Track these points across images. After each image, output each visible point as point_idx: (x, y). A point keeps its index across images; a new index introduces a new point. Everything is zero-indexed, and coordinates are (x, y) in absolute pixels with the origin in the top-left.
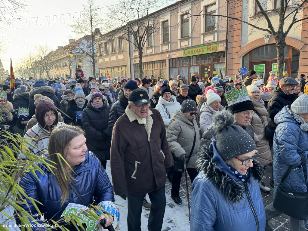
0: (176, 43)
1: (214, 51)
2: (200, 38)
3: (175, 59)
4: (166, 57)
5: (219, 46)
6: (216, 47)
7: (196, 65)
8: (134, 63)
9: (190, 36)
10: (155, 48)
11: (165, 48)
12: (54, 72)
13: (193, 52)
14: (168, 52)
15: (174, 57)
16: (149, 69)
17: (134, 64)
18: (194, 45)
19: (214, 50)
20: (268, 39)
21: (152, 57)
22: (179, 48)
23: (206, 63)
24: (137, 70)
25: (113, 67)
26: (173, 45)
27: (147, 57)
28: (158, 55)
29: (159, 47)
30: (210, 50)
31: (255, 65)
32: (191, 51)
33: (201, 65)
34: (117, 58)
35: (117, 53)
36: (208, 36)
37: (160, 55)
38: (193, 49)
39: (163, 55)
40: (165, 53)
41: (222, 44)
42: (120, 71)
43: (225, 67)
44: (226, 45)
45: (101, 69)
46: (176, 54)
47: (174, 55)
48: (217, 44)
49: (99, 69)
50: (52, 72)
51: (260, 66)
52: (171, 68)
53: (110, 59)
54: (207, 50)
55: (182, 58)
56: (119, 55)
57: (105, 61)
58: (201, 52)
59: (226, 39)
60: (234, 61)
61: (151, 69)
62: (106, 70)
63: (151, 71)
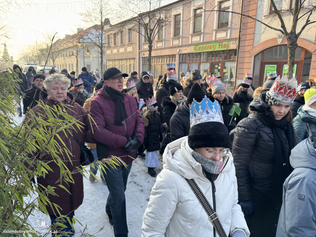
0: (187, 37)
1: (225, 49)
2: (212, 34)
3: (185, 54)
4: (176, 51)
5: (231, 43)
6: (228, 44)
7: (206, 62)
8: (144, 56)
9: (202, 31)
10: (166, 42)
11: (176, 42)
12: (60, 61)
13: (204, 48)
14: (179, 47)
15: (184, 52)
16: (158, 63)
17: (143, 58)
18: (205, 41)
19: (226, 47)
20: (281, 39)
21: (162, 51)
22: (190, 43)
23: (217, 60)
24: (145, 63)
25: (121, 60)
26: (184, 40)
27: (157, 51)
28: (168, 50)
29: (170, 41)
30: (222, 48)
31: (266, 65)
32: (202, 47)
33: (211, 62)
34: (126, 49)
35: (126, 45)
36: (221, 32)
37: (170, 50)
38: (205, 46)
39: (173, 49)
40: (175, 47)
41: (234, 42)
42: (128, 64)
43: (236, 65)
44: (238, 43)
45: (109, 60)
46: (186, 49)
47: (184, 50)
48: (229, 42)
49: (107, 60)
50: (58, 61)
51: (272, 67)
52: (181, 63)
53: (118, 51)
54: (218, 47)
55: (192, 53)
56: (128, 47)
57: (113, 53)
58: (213, 49)
59: (238, 36)
60: (245, 60)
61: (160, 63)
62: (114, 62)
63: (160, 65)
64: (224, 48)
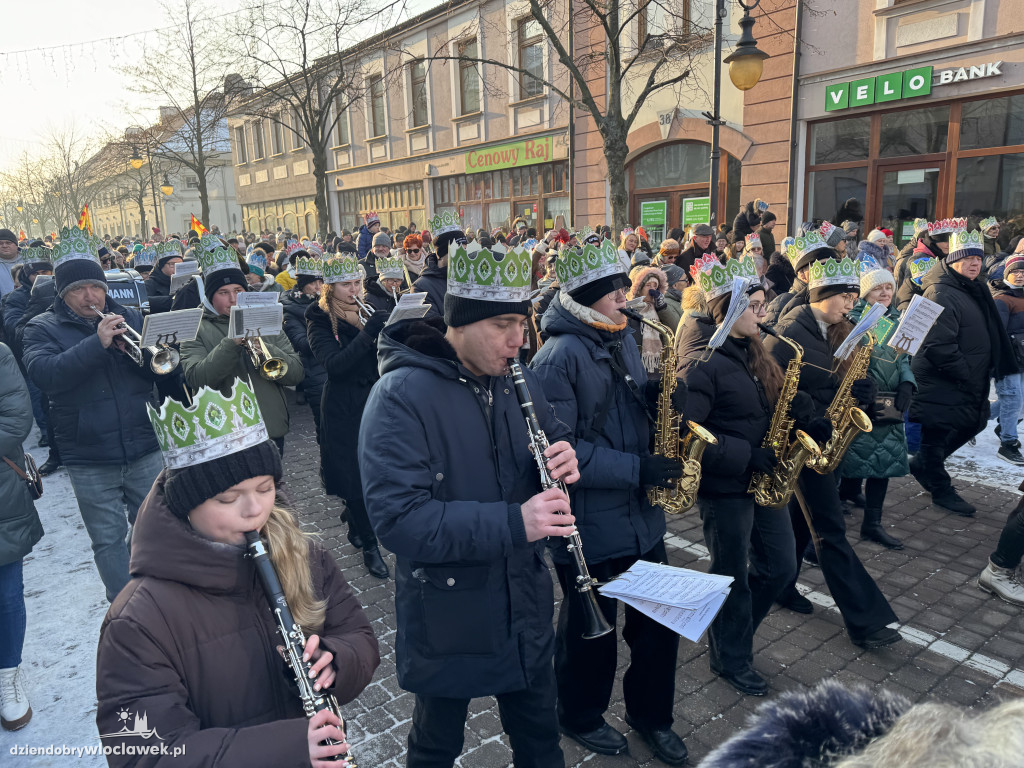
0: (447, 128)
1: (541, 160)
2: (506, 117)
3: (447, 178)
4: (421, 171)
5: (555, 143)
6: (547, 145)
7: (502, 201)
8: (339, 189)
9: (482, 109)
10: (393, 144)
11: (420, 144)
12: (112, 215)
13: (491, 159)
14: (429, 157)
15: (443, 172)
16: (380, 208)
17: (339, 192)
18: (492, 138)
19: (542, 155)
20: (668, 126)
21: (387, 170)
23: (527, 195)
24: (348, 210)
25: (282, 201)
26: (441, 135)
27: (372, 171)
28: (401, 166)
29: (403, 139)
30: (533, 157)
31: (643, 203)
32: (486, 156)
33: (513, 199)
34: (290, 170)
35: (290, 156)
36: (527, 111)
37: (407, 166)
38: (491, 151)
39: (415, 165)
40: (419, 158)
41: (561, 138)
42: (301, 215)
43: (569, 208)
44: (569, 143)
45: (248, 205)
46: (447, 164)
47: (442, 166)
48: (550, 138)
49: (242, 206)
50: (105, 216)
51: (656, 207)
52: (440, 206)
53: (270, 175)
54: (525, 156)
55: (464, 175)
56: (295, 161)
57: (258, 182)
58: (512, 161)
59: (569, 122)
60: (589, 190)
61: (386, 207)
62: (262, 210)
63: (388, 214)
64: (539, 156)
